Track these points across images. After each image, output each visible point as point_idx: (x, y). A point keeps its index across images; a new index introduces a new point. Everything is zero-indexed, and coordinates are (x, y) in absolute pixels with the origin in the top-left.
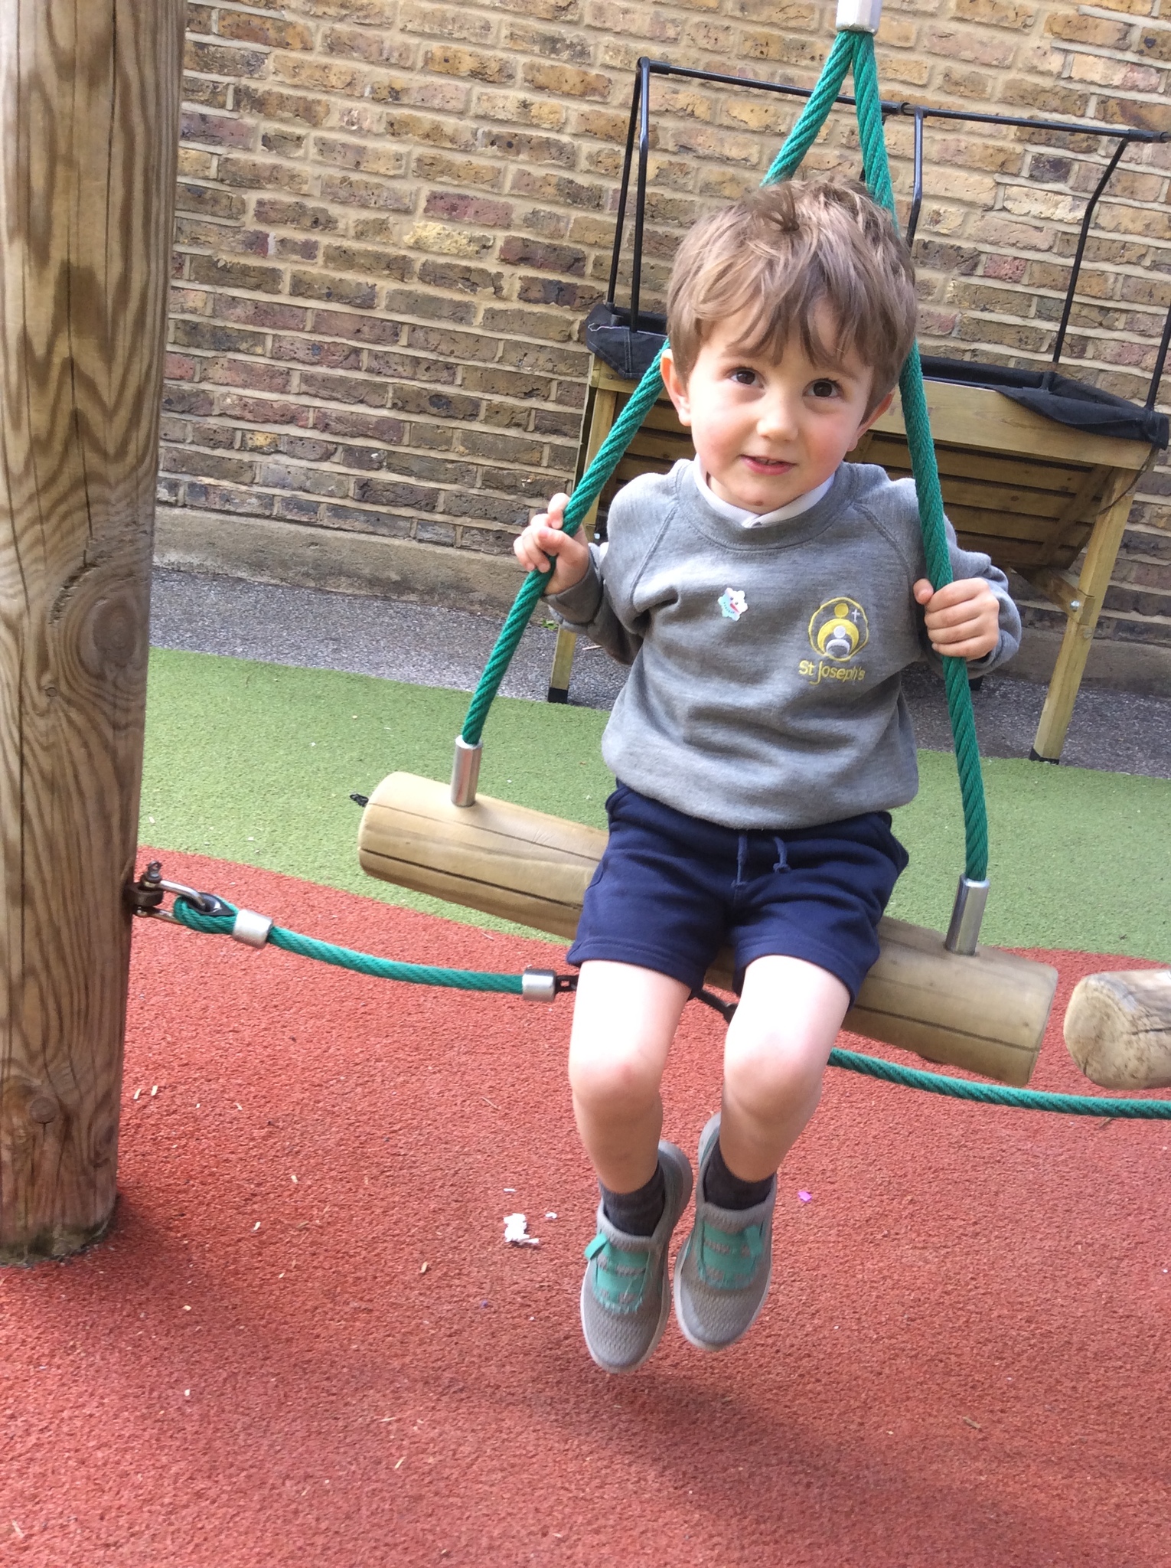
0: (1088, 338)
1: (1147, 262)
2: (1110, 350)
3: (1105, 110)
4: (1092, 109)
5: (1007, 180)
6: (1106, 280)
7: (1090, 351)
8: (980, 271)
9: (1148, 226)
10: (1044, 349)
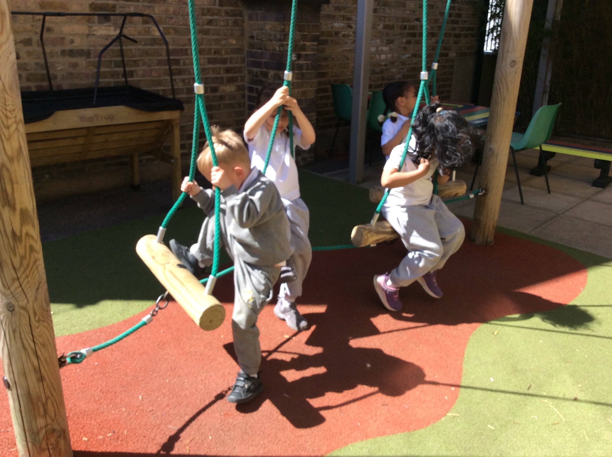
0: (133, 71)
1: (143, 43)
2: (140, 73)
5: (91, 25)
6: (132, 51)
7: (135, 75)
8: (92, 56)
9: (139, 32)
10: (121, 77)
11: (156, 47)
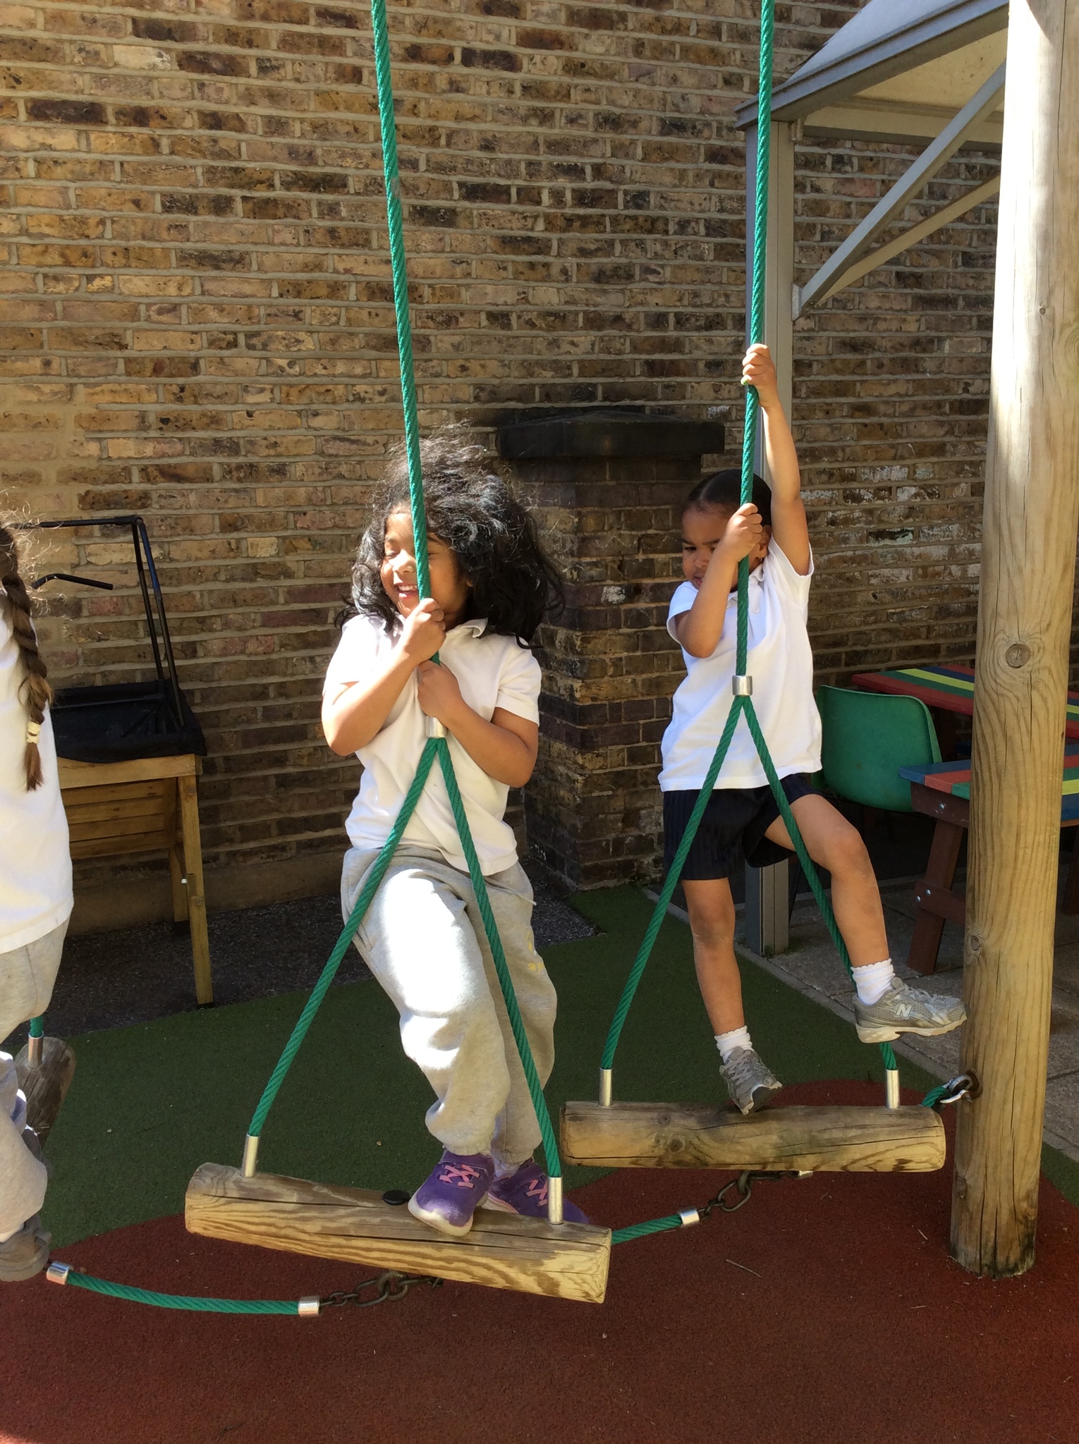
0: (194, 643)
1: (222, 577)
2: (216, 646)
3: (147, 475)
4: (136, 476)
5: (83, 542)
6: (194, 597)
7: (200, 652)
8: (85, 612)
9: (213, 551)
11: (261, 583)
